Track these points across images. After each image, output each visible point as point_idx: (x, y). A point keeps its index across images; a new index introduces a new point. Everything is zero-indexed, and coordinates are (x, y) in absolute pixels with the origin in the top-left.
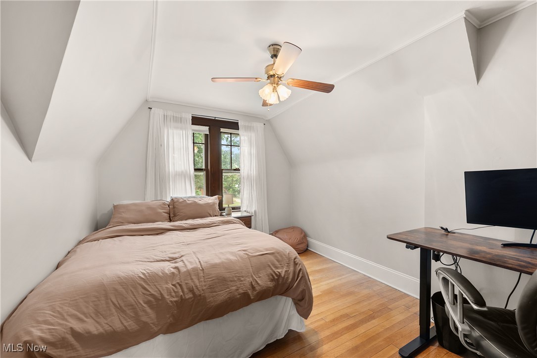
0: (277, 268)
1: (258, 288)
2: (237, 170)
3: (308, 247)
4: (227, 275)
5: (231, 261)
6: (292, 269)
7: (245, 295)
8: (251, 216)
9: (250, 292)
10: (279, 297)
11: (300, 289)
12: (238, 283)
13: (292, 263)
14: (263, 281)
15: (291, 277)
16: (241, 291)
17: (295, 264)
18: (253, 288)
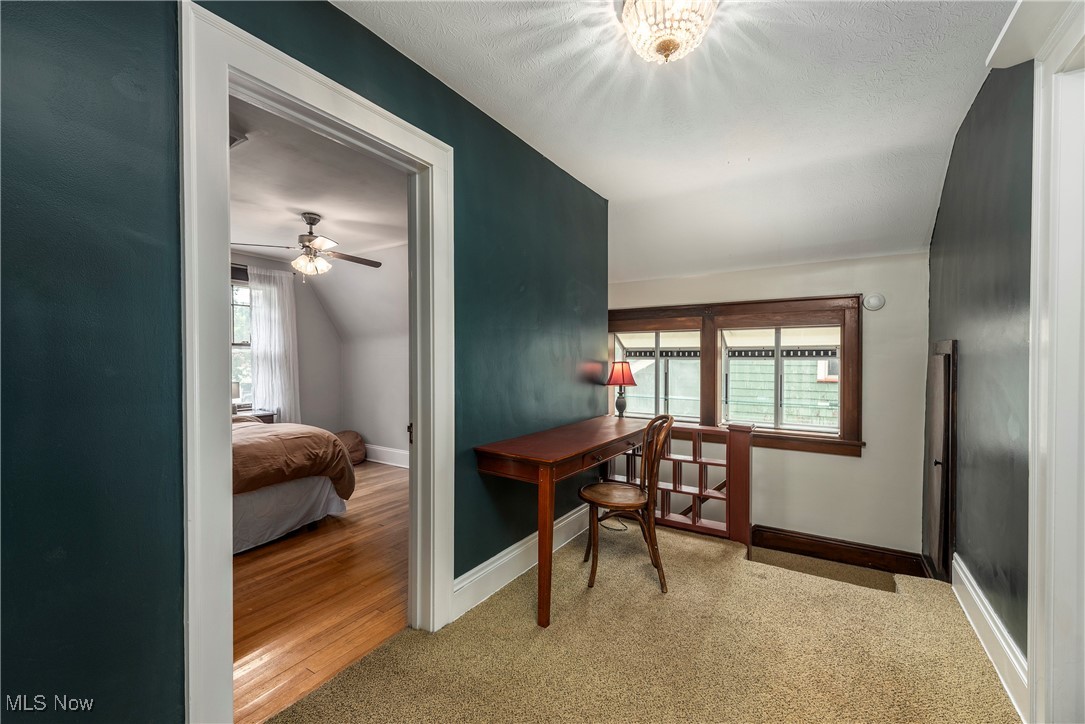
0: (314, 449)
1: (293, 466)
2: (247, 345)
3: (366, 456)
4: (259, 454)
5: (262, 444)
6: (331, 450)
7: (280, 470)
8: (272, 416)
9: (285, 468)
10: (316, 478)
11: (340, 467)
12: (272, 461)
13: (331, 446)
14: (299, 459)
15: (329, 457)
16: (275, 467)
17: (335, 446)
18: (288, 465)
